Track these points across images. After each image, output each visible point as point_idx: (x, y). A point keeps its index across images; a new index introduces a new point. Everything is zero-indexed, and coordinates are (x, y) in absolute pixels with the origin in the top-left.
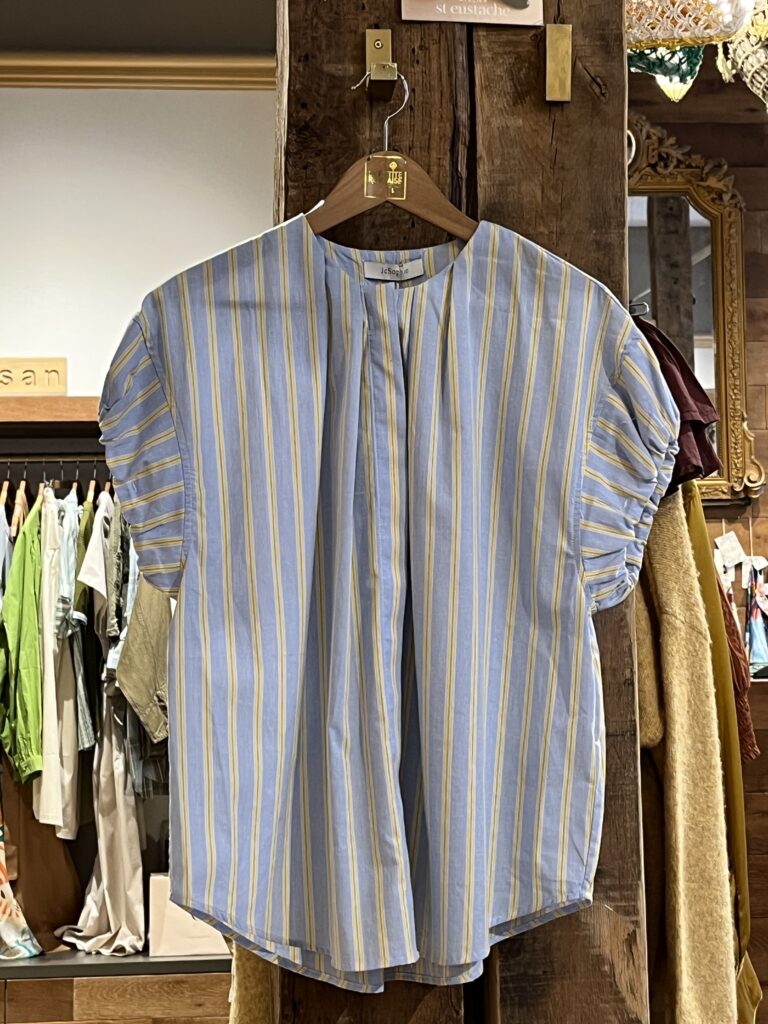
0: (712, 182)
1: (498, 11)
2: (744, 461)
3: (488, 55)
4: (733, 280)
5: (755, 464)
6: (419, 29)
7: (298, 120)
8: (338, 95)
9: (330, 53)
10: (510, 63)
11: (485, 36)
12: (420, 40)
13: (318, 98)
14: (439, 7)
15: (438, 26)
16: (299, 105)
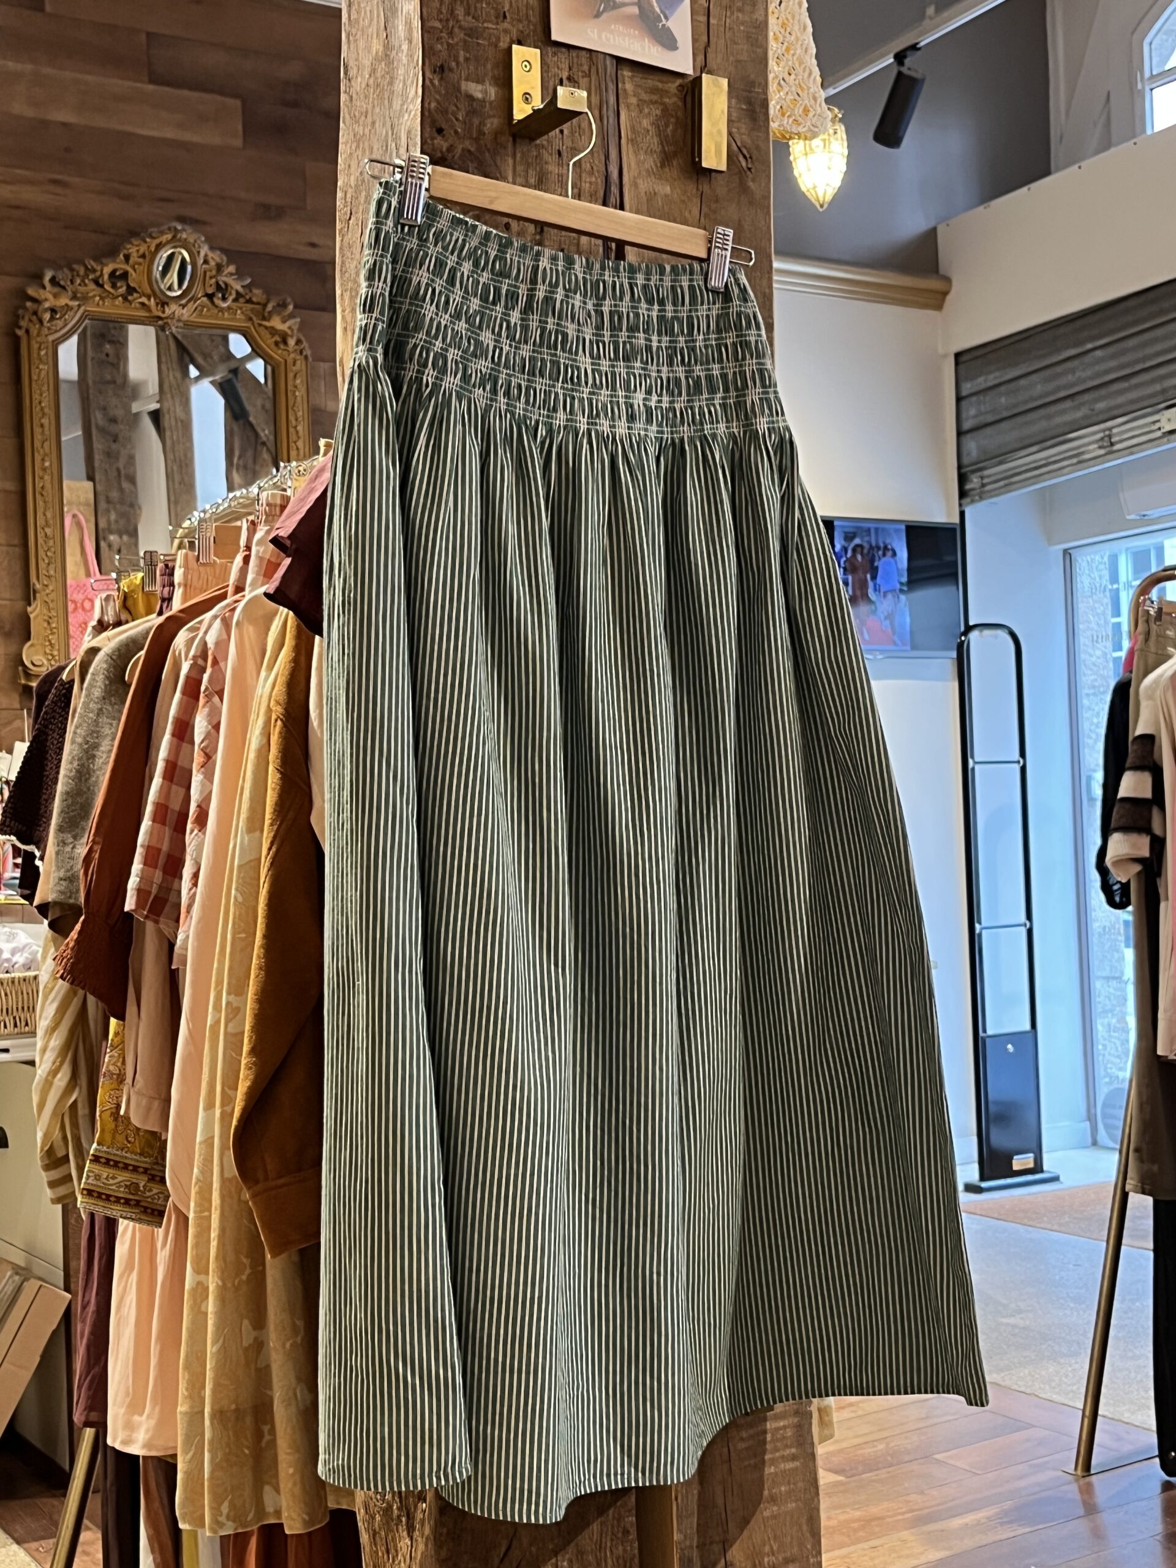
0: (276, 323)
1: (649, 47)
3: (633, 101)
6: (566, 55)
7: (433, 149)
8: (477, 122)
9: (469, 69)
10: (657, 115)
11: (632, 78)
12: (567, 69)
13: (456, 123)
14: (591, 31)
15: (588, 55)
16: (434, 130)
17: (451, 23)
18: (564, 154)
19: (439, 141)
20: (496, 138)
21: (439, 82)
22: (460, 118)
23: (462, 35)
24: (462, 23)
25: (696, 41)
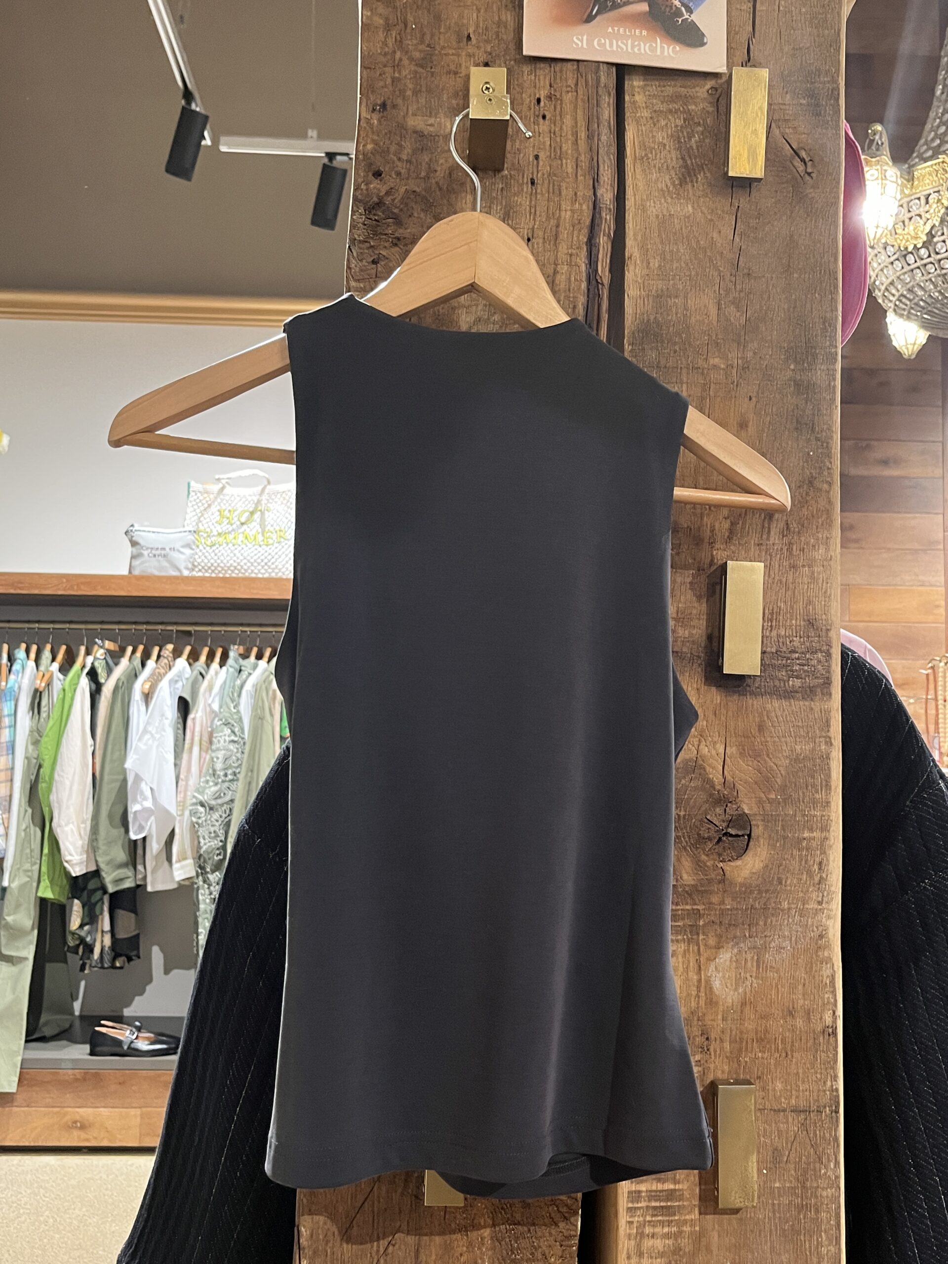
1: (662, 48)
3: (646, 114)
6: (547, 71)
7: (368, 194)
8: (427, 160)
9: (418, 102)
10: (676, 126)
11: (643, 88)
12: (548, 86)
13: (399, 164)
14: (578, 39)
15: (575, 67)
16: (370, 175)
17: (398, 55)
18: (539, 181)
19: (375, 184)
20: (450, 174)
21: (379, 121)
22: (404, 157)
23: (413, 68)
24: (414, 53)
25: (737, 33)
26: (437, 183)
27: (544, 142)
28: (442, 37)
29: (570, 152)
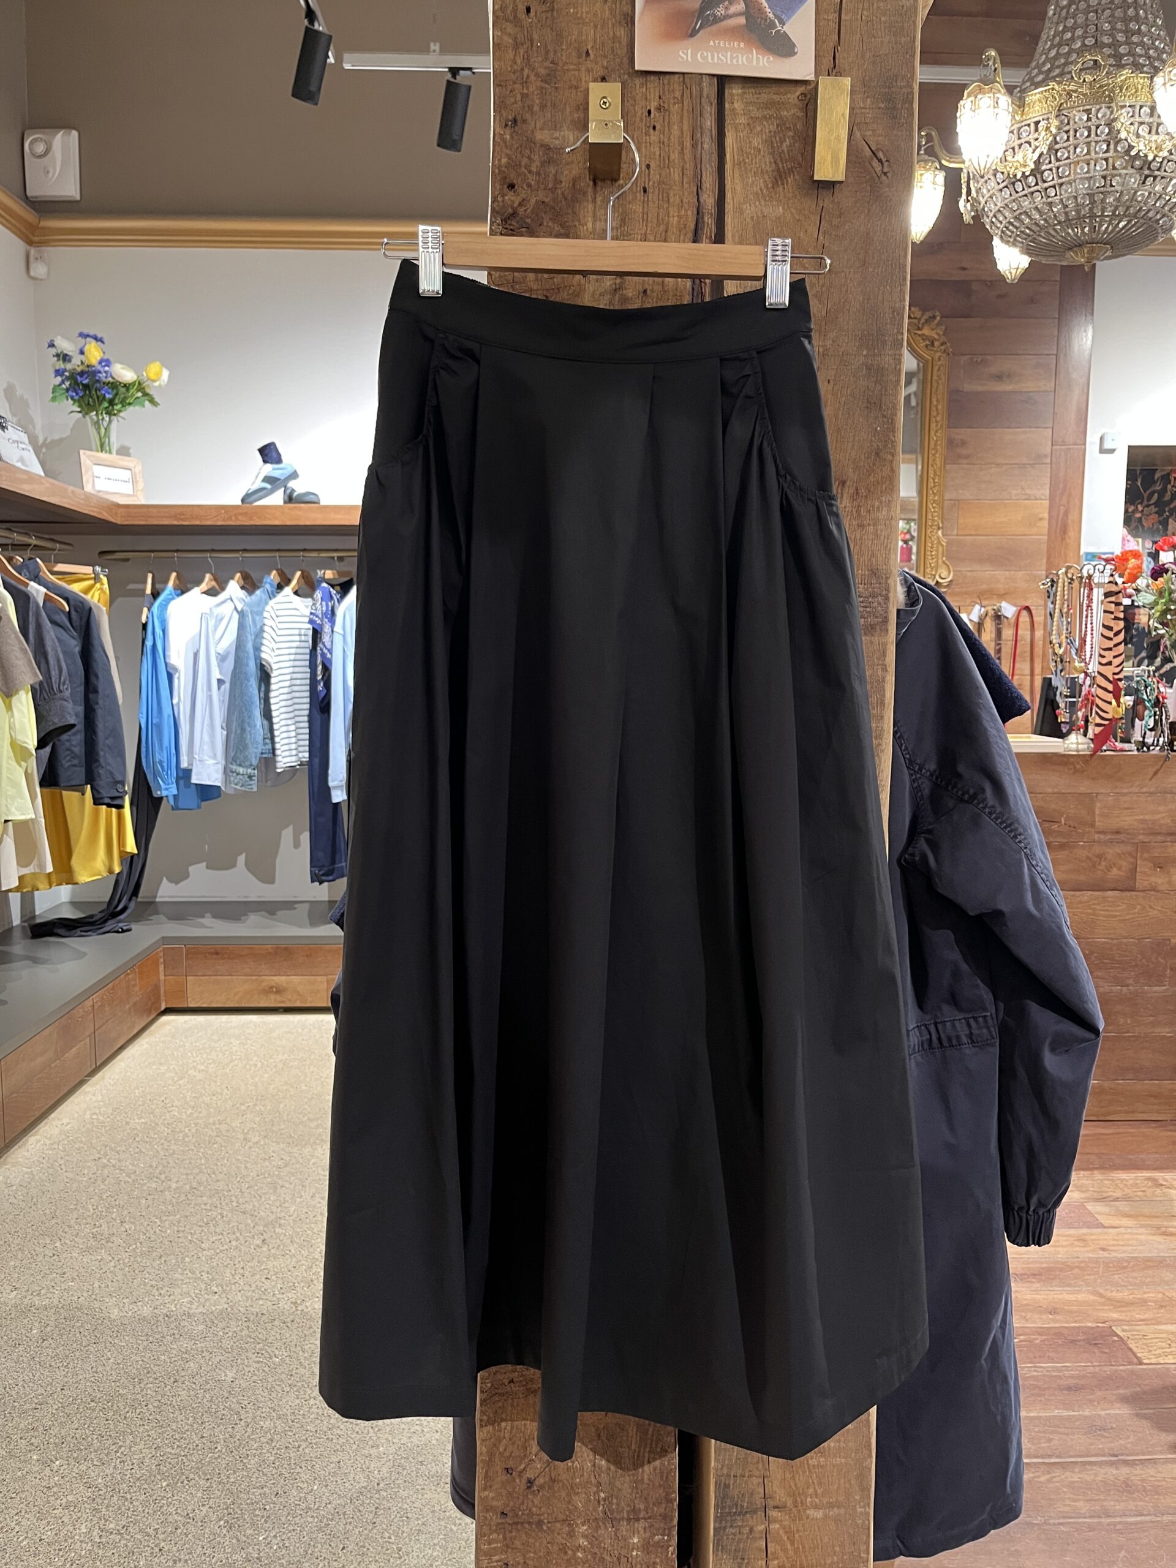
0: (926, 331)
1: (758, 59)
2: (937, 562)
3: (742, 120)
4: (938, 413)
5: (944, 563)
6: (655, 83)
7: (504, 206)
8: (553, 172)
9: (544, 116)
10: (770, 132)
11: (742, 95)
12: (657, 97)
13: (529, 176)
14: (683, 52)
15: (681, 79)
16: (505, 186)
17: (526, 72)
18: (650, 190)
19: (510, 196)
20: (574, 184)
21: (512, 137)
22: (534, 169)
23: (539, 84)
24: (539, 70)
25: (823, 42)
26: (563, 194)
27: (655, 154)
28: (564, 54)
29: (676, 161)
